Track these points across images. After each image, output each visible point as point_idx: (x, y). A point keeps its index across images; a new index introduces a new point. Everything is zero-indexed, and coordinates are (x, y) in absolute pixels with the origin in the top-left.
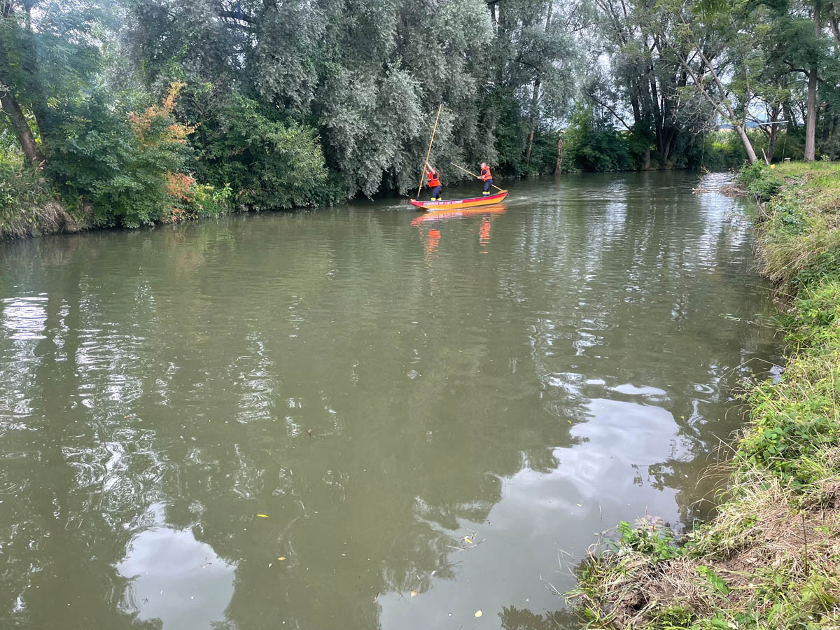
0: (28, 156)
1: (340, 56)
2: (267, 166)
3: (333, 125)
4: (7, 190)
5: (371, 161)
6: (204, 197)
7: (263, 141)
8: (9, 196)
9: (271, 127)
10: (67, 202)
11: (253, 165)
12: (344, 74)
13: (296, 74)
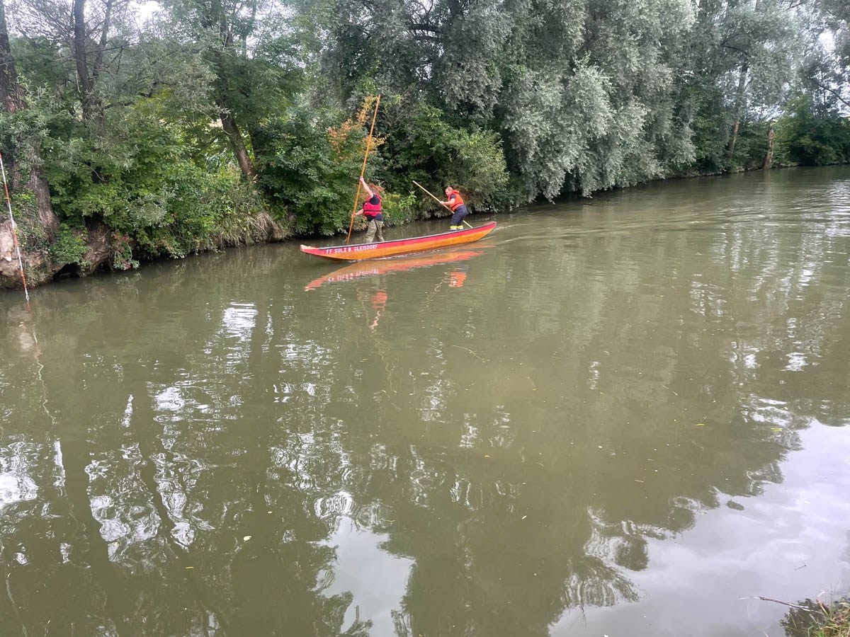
0: (244, 172)
1: (525, 57)
2: (450, 173)
3: (516, 128)
4: (227, 202)
5: (554, 163)
6: (391, 205)
7: (446, 149)
8: (229, 208)
9: (454, 135)
10: (275, 212)
11: (436, 173)
12: (528, 75)
13: (481, 80)
